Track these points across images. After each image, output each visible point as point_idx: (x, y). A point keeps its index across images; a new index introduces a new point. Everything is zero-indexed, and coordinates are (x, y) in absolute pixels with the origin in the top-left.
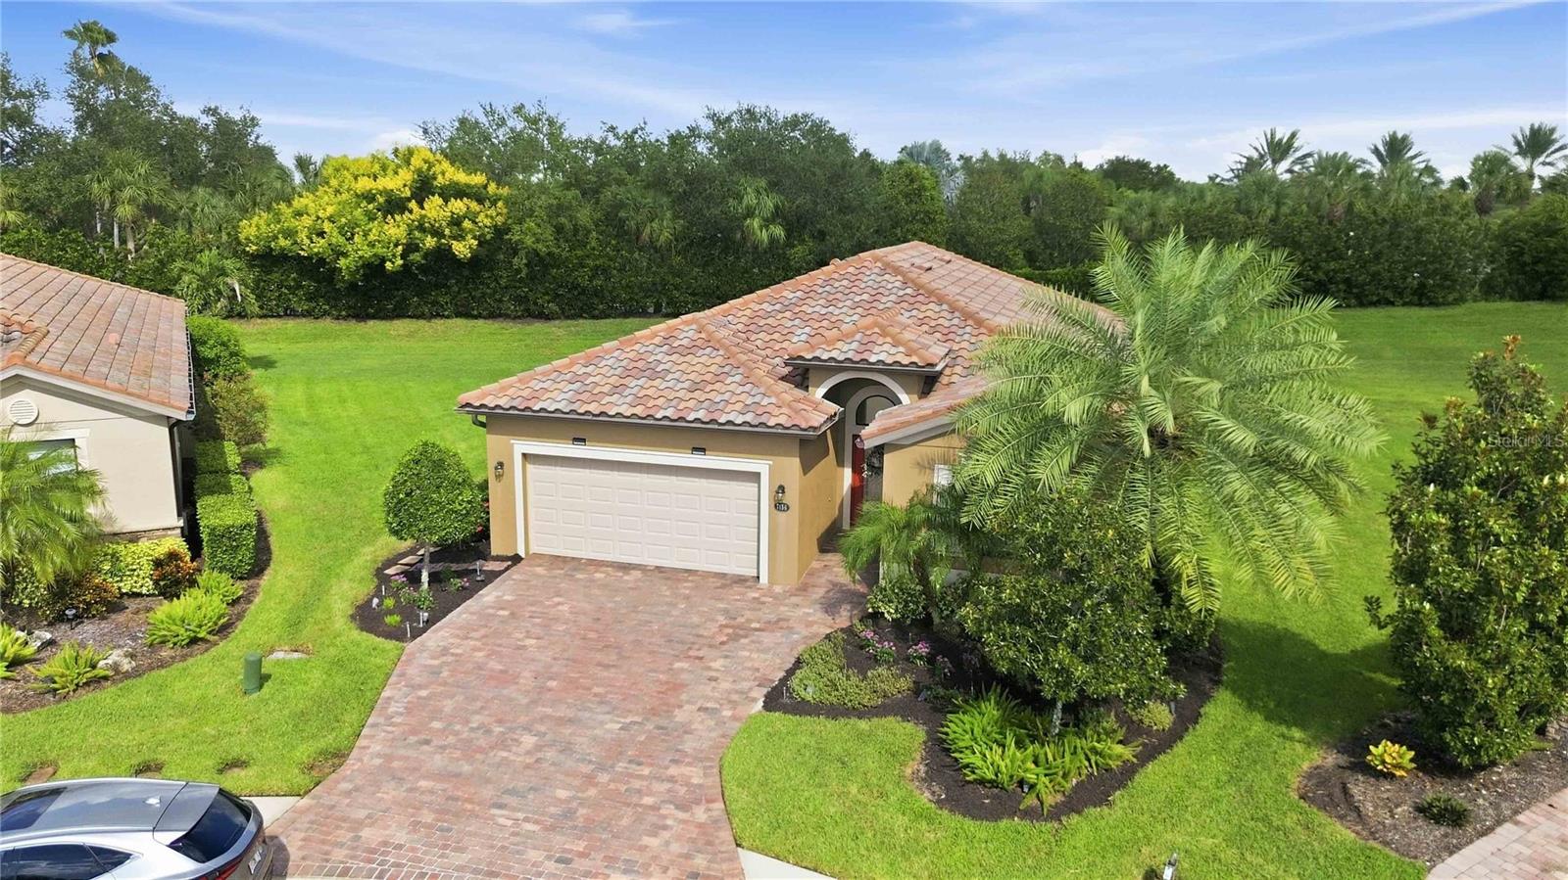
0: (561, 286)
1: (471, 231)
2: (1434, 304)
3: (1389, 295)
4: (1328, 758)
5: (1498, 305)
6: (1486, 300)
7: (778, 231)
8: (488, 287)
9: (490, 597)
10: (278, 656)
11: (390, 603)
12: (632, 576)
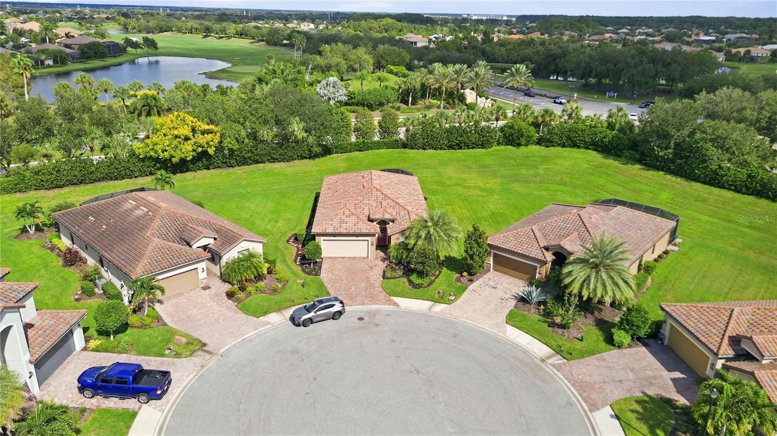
1: (213, 145)
3: (475, 146)
4: (458, 275)
6: (498, 146)
7: (305, 134)
9: (325, 266)
10: (298, 281)
11: (309, 270)
12: (346, 259)
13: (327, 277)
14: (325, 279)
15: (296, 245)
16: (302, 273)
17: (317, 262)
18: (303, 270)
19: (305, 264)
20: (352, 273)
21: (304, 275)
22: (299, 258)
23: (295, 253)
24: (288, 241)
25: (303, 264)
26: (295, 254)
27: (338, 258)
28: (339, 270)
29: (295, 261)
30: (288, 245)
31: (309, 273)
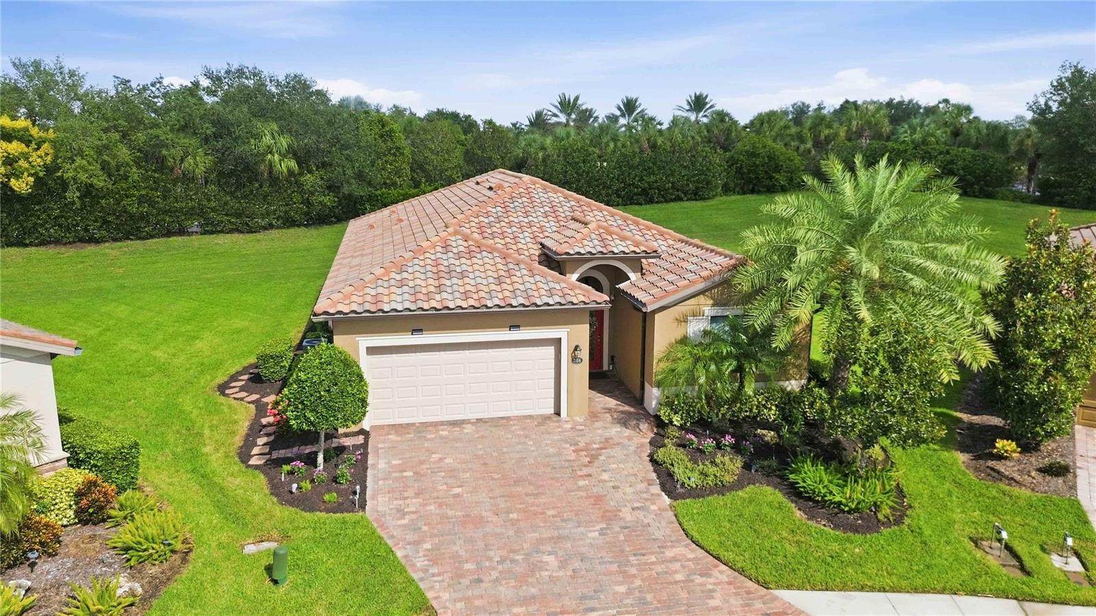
0: (109, 214)
1: (27, 169)
2: (703, 199)
3: (681, 195)
5: (733, 198)
6: (726, 195)
7: (293, 164)
8: (39, 219)
9: (382, 465)
10: (251, 549)
11: (307, 485)
12: (468, 429)
13: (401, 513)
14: (391, 522)
15: (255, 397)
16: (272, 504)
17: (341, 449)
18: (278, 491)
19: (288, 461)
20: (517, 482)
21: (283, 513)
22: (261, 441)
23: (247, 424)
24: (222, 389)
25: (279, 462)
26: (243, 427)
27: (436, 425)
28: (451, 473)
29: (244, 455)
30: (222, 399)
31: (304, 503)
